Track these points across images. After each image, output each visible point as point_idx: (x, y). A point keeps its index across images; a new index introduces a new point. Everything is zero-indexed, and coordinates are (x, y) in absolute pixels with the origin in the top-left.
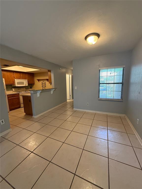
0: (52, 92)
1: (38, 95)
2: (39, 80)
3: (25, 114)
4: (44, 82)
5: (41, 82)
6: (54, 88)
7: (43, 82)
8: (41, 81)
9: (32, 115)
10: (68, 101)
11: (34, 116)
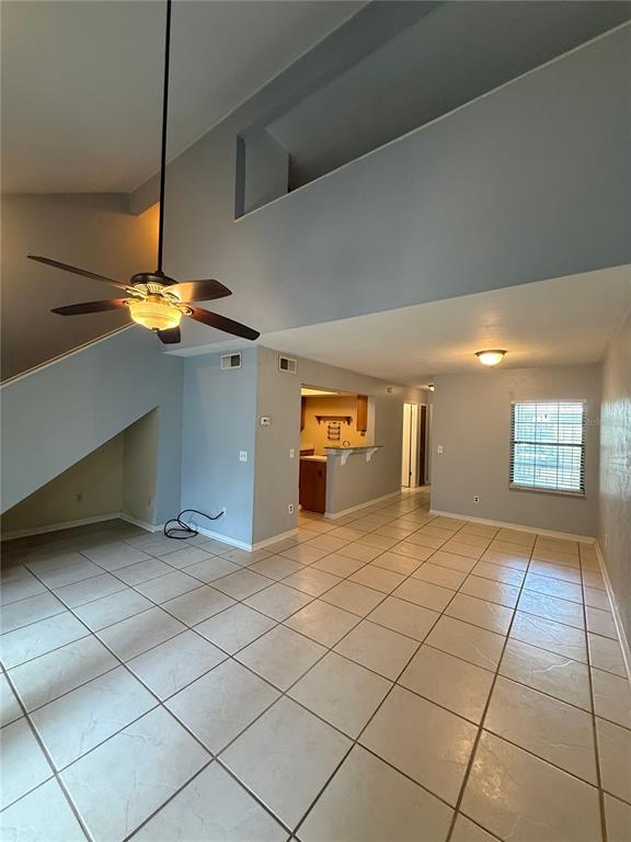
0: (368, 457)
1: (343, 460)
2: (319, 418)
3: (300, 507)
4: (337, 425)
5: (325, 425)
6: (373, 444)
7: (332, 425)
8: (327, 422)
9: (322, 511)
10: (404, 490)
11: (329, 512)
